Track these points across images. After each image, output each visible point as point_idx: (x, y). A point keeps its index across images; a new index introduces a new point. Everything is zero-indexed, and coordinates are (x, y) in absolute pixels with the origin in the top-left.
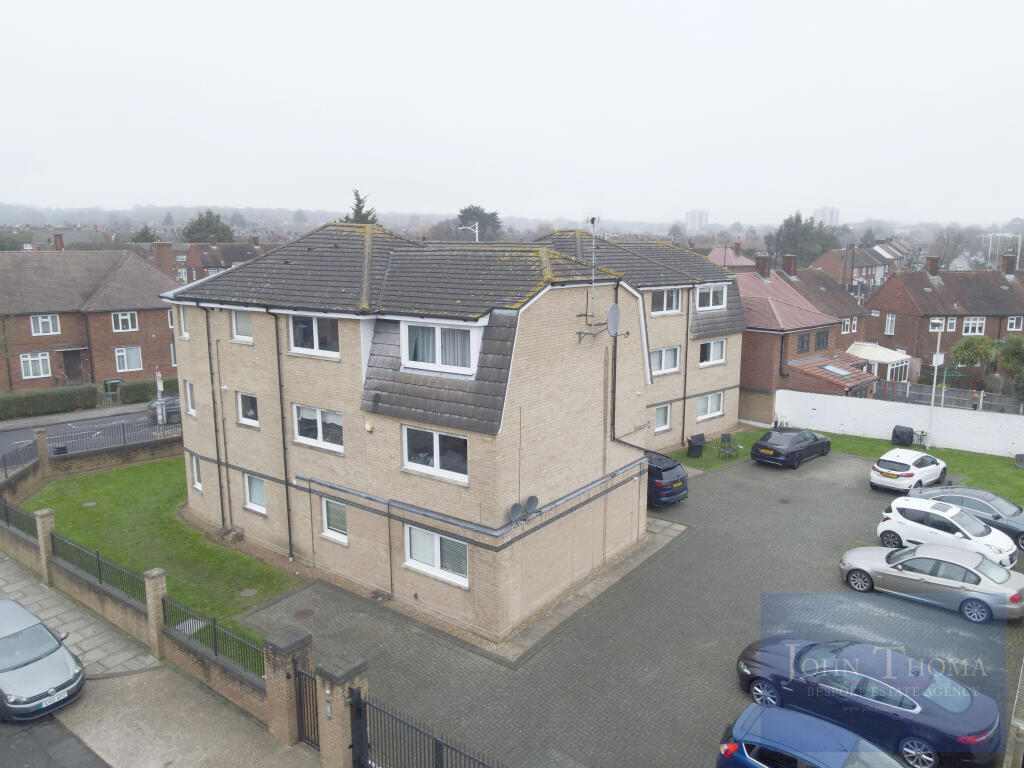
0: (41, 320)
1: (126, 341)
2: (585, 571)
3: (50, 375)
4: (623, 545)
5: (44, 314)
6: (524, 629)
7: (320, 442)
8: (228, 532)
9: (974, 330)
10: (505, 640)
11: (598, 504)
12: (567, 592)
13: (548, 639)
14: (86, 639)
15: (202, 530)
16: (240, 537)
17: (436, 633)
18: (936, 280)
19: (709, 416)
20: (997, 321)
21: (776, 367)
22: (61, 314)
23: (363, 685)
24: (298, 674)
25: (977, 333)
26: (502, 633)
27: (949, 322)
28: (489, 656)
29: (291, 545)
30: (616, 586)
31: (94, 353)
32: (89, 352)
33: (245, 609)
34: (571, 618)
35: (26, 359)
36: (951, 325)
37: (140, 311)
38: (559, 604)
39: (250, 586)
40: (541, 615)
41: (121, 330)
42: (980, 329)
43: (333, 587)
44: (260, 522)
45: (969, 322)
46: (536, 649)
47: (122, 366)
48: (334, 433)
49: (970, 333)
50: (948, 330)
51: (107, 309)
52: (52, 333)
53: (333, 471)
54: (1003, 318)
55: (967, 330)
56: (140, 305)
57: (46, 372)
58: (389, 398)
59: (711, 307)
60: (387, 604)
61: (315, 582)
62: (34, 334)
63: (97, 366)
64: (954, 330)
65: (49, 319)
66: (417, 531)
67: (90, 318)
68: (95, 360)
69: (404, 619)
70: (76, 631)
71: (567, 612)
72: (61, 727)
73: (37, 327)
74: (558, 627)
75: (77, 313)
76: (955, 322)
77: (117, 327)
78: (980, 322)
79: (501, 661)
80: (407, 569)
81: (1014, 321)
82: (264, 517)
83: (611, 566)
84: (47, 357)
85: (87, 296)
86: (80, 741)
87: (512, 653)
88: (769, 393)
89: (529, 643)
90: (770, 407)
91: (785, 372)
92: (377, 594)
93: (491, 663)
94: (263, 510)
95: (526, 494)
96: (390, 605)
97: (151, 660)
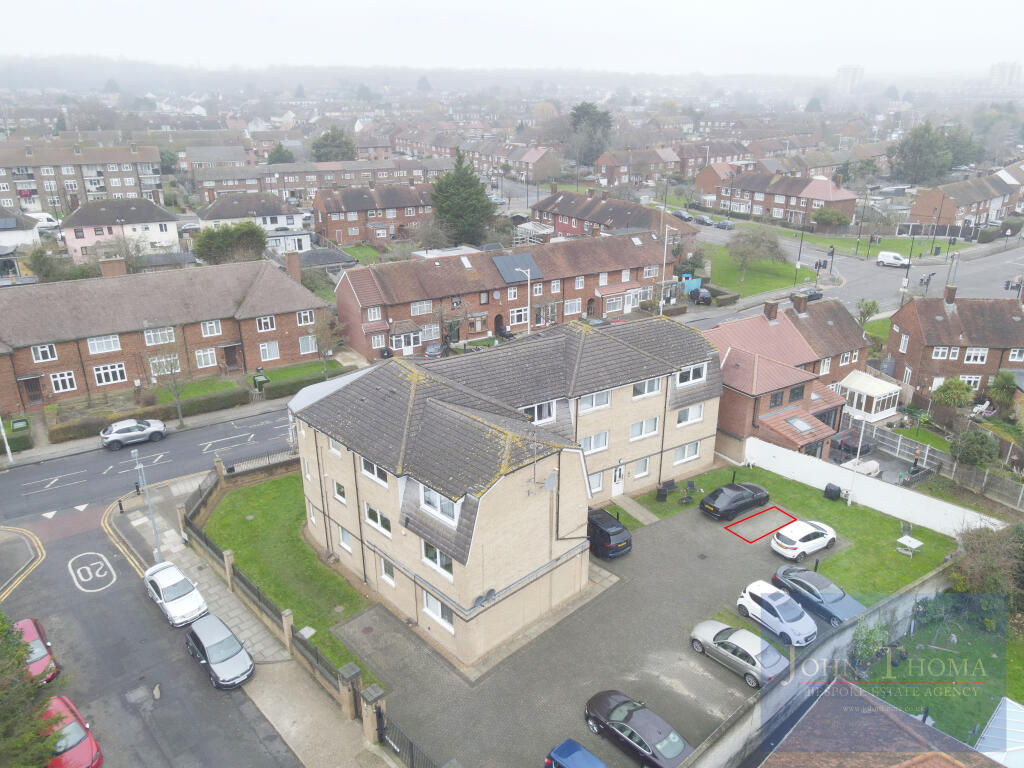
0: (208, 325)
1: (266, 338)
2: (535, 617)
3: (216, 364)
4: (566, 596)
5: (210, 320)
6: (485, 660)
7: (378, 526)
8: (331, 556)
9: (976, 358)
10: (473, 665)
11: (546, 579)
12: (518, 633)
13: (497, 668)
14: (254, 635)
15: (316, 550)
16: (337, 560)
17: (438, 654)
18: (951, 309)
19: (686, 459)
20: (1000, 352)
21: (749, 420)
22: (221, 319)
23: (382, 704)
24: (354, 690)
25: (979, 362)
26: (471, 662)
27: (952, 351)
28: (461, 675)
29: (365, 576)
30: (550, 630)
31: (246, 349)
32: (242, 346)
33: (337, 622)
34: (515, 654)
35: (199, 353)
36: (954, 354)
37: (276, 315)
38: (511, 641)
39: (340, 604)
40: (498, 649)
41: (263, 331)
42: (982, 358)
43: (387, 610)
44: (349, 557)
45: (971, 352)
46: (488, 674)
47: (265, 357)
48: (386, 524)
49: (971, 362)
50: (951, 358)
51: (253, 316)
52: (216, 334)
53: (386, 547)
54: (1006, 351)
55: (969, 358)
56: (277, 311)
57: (213, 362)
58: (413, 523)
59: (692, 382)
60: (413, 629)
61: (376, 605)
62: (204, 336)
63: (247, 358)
64: (956, 358)
65: (214, 324)
66: (430, 597)
67: (242, 323)
68: (247, 354)
69: (421, 641)
70: (248, 629)
71: (514, 648)
72: (244, 693)
73: (205, 330)
74: (504, 660)
75: (232, 319)
76: (958, 351)
77: (261, 329)
78: (983, 352)
79: (466, 680)
80: (424, 613)
81: (1017, 353)
82: (350, 554)
83: (555, 612)
84: (214, 352)
85: (239, 304)
86: (254, 703)
87: (473, 675)
88: (740, 438)
89: (485, 670)
90: (741, 451)
91: (757, 424)
92: (409, 621)
93: (461, 681)
94: (349, 549)
95: (487, 588)
96: (415, 629)
97: (286, 654)
